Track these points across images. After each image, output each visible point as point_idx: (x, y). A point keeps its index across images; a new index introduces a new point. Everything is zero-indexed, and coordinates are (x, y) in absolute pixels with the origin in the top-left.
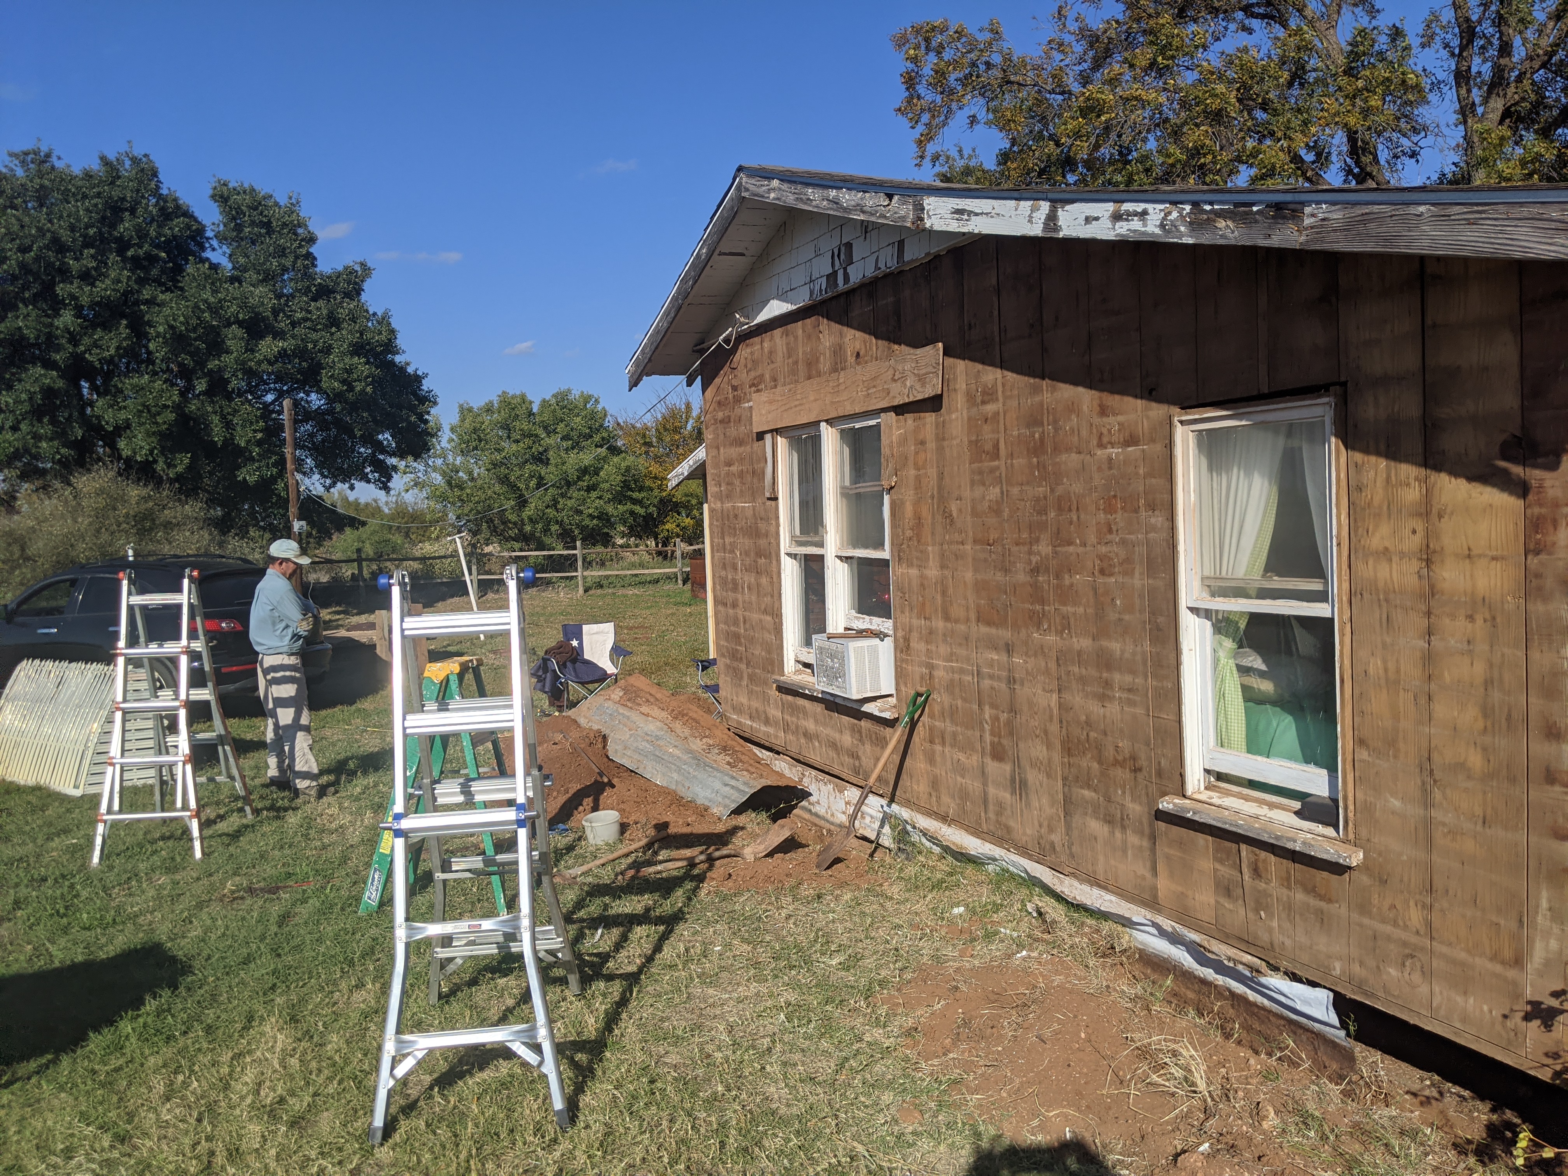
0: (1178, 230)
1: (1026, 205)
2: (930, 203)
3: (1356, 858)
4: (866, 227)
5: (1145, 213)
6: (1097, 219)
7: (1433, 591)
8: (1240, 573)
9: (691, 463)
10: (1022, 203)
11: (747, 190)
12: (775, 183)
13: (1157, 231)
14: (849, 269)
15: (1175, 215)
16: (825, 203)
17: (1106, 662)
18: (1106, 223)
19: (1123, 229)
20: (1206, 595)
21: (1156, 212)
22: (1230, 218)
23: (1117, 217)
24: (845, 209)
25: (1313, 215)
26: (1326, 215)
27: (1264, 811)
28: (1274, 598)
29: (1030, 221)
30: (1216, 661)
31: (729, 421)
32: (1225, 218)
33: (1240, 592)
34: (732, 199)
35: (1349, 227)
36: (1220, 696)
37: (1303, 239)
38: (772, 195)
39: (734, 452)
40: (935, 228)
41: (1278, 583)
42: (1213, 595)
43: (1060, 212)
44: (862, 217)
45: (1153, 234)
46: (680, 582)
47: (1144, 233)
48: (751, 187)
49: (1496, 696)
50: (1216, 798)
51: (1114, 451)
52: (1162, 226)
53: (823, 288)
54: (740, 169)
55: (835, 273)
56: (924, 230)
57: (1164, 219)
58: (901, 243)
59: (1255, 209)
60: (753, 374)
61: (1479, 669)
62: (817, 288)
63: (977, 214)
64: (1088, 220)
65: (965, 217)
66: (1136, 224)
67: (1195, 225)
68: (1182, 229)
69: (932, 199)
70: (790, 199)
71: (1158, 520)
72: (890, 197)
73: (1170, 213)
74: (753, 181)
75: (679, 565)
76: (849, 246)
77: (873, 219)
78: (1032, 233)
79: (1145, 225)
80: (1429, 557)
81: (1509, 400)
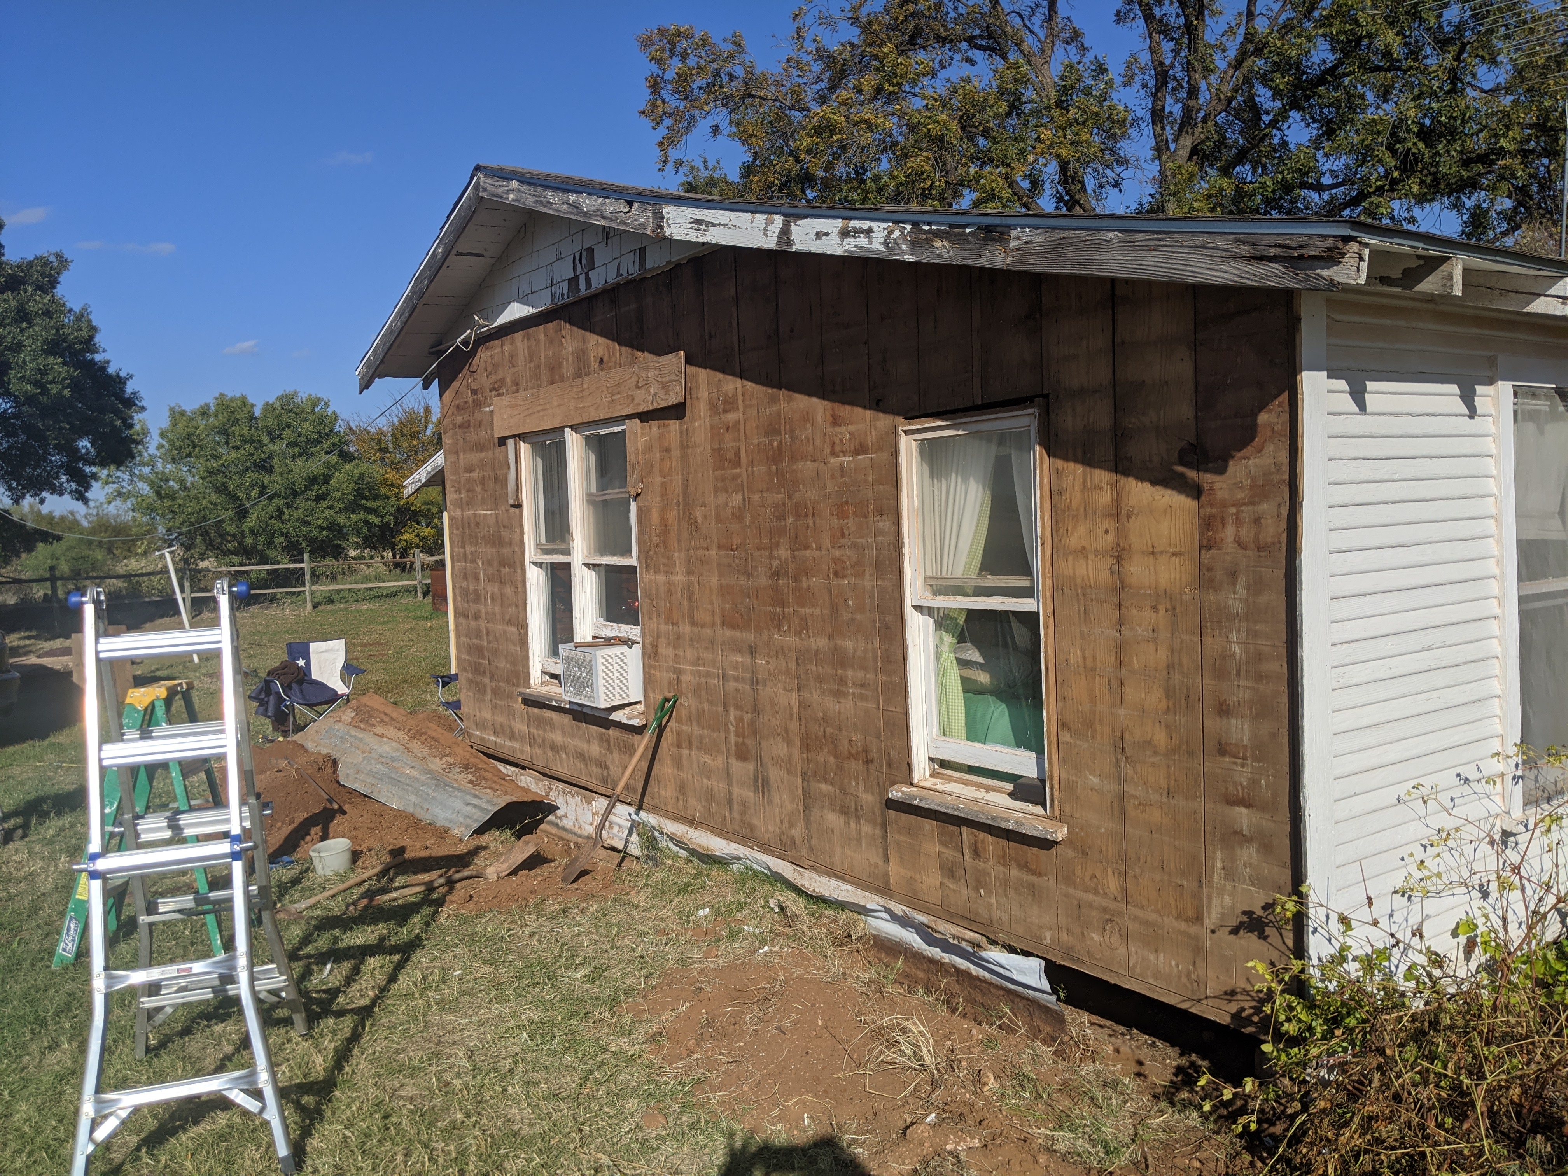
0: (900, 248)
1: (761, 218)
2: (670, 211)
3: (1061, 833)
4: (608, 233)
5: (870, 231)
6: (827, 234)
7: (1123, 585)
8: (959, 572)
9: (429, 469)
10: (757, 216)
11: (485, 190)
12: (514, 184)
13: (882, 248)
14: (591, 274)
15: (897, 233)
16: (565, 207)
17: (840, 659)
18: (835, 238)
19: (851, 245)
20: (928, 594)
21: (880, 229)
22: (946, 239)
23: (845, 233)
24: (586, 214)
25: (1018, 238)
26: (1030, 238)
27: (982, 794)
28: (988, 595)
29: (765, 234)
30: (938, 656)
31: (469, 426)
32: (941, 238)
33: (958, 591)
34: (469, 198)
35: (1048, 250)
36: (942, 688)
37: (1009, 260)
38: (511, 196)
39: (474, 458)
40: (675, 237)
41: (991, 581)
42: (935, 594)
43: (793, 227)
44: (602, 223)
45: (878, 251)
46: (420, 594)
47: (870, 250)
48: (489, 187)
49: (1177, 678)
50: (940, 784)
51: (846, 459)
52: (886, 244)
53: (565, 292)
54: (478, 168)
55: (576, 278)
56: (665, 238)
57: (888, 237)
58: (643, 251)
59: (968, 230)
60: (493, 378)
61: (1163, 655)
62: (559, 292)
63: (714, 225)
64: (819, 235)
65: (704, 227)
66: (862, 241)
67: (916, 244)
68: (904, 247)
69: (671, 208)
70: (529, 202)
71: (885, 524)
72: (630, 204)
73: (892, 231)
74: (491, 181)
75: (419, 577)
76: (591, 251)
77: (613, 225)
78: (767, 246)
79: (870, 243)
80: (1119, 554)
81: (1185, 411)
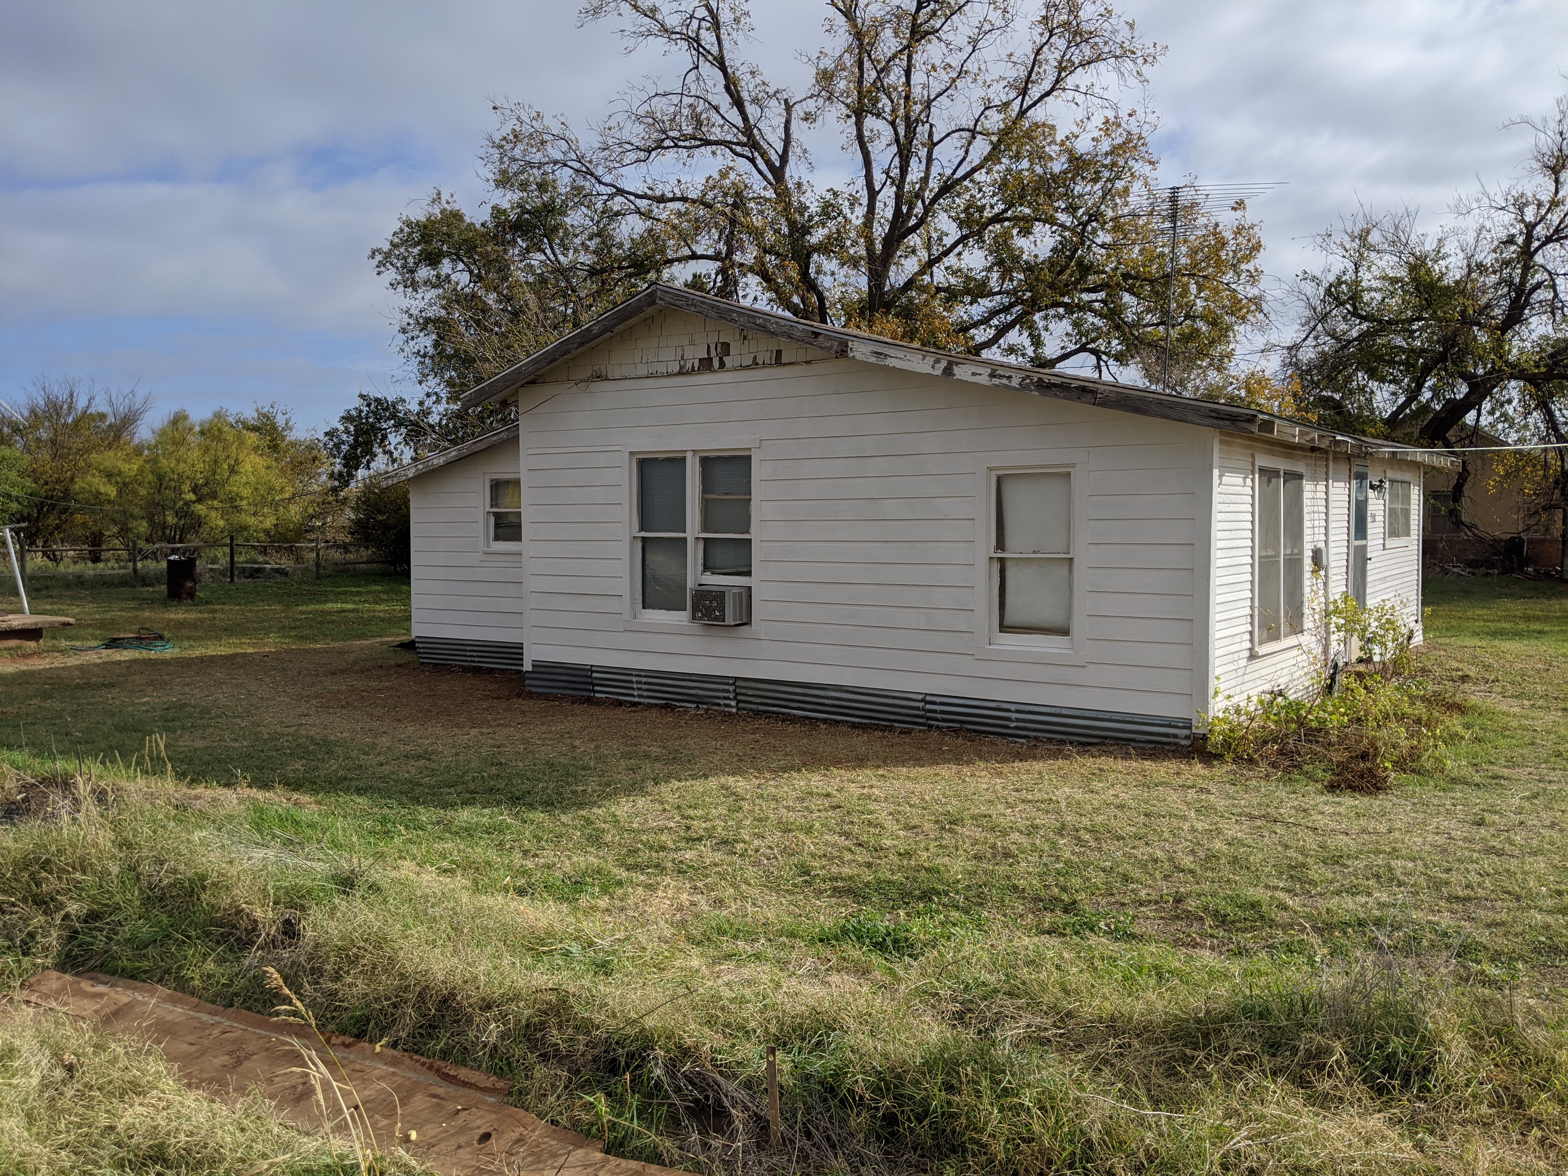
2: (854, 344)
4: (745, 337)
5: (1010, 377)
6: (980, 374)
10: (925, 357)
12: (695, 302)
14: (725, 359)
15: (1028, 381)
16: (751, 325)
18: (985, 377)
19: (997, 382)
21: (1017, 377)
22: (1059, 388)
23: (993, 376)
24: (773, 333)
25: (1102, 394)
26: (1108, 394)
29: (933, 368)
35: (1118, 401)
37: (1097, 402)
38: (692, 309)
40: (857, 358)
43: (955, 367)
45: (1015, 387)
47: (1010, 386)
48: (667, 299)
52: (1020, 385)
53: (696, 366)
55: (710, 359)
57: (1022, 382)
58: (779, 352)
59: (1072, 386)
62: (688, 365)
63: (892, 357)
65: (882, 357)
66: (1005, 381)
68: (1032, 388)
70: (712, 315)
72: (817, 334)
73: (1025, 380)
74: (669, 295)
76: (726, 344)
78: (934, 373)
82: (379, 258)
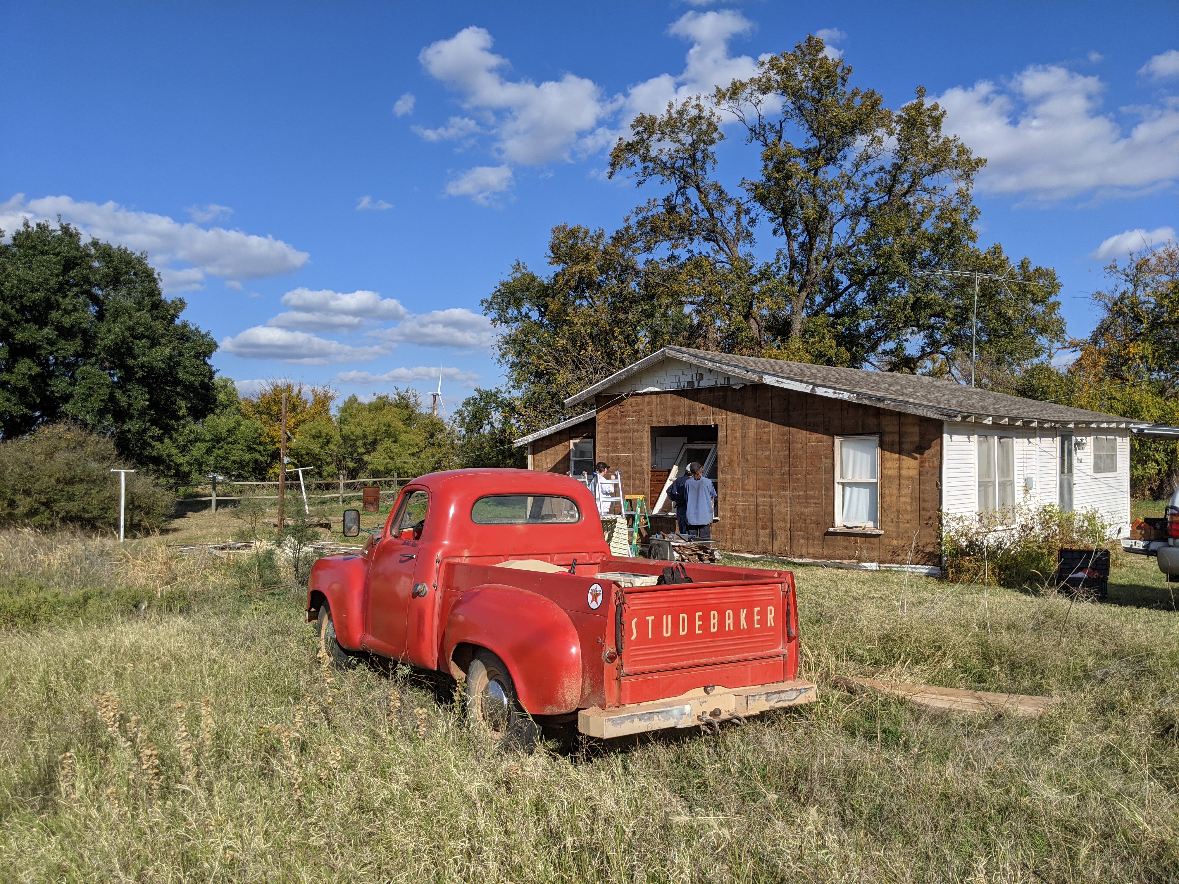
1: (804, 384)
3: (881, 532)
6: (828, 392)
11: (669, 354)
12: (686, 355)
14: (701, 382)
15: (852, 396)
18: (831, 394)
19: (836, 396)
20: (842, 479)
21: (846, 394)
22: (866, 399)
23: (835, 393)
24: (726, 371)
25: (887, 402)
26: (890, 403)
29: (805, 389)
31: (617, 424)
35: (894, 406)
37: (884, 407)
38: (684, 358)
40: (767, 383)
43: (816, 388)
45: (845, 399)
52: (847, 397)
53: (685, 386)
55: (693, 382)
59: (873, 398)
60: (636, 408)
61: (910, 490)
62: (681, 385)
63: (785, 383)
64: (825, 392)
65: (780, 383)
67: (857, 399)
68: (854, 399)
69: (767, 376)
71: (829, 461)
72: (747, 371)
74: (673, 352)
76: (701, 374)
78: (806, 392)
79: (843, 396)
80: (900, 468)
81: (917, 439)
82: (485, 305)
